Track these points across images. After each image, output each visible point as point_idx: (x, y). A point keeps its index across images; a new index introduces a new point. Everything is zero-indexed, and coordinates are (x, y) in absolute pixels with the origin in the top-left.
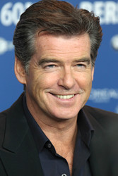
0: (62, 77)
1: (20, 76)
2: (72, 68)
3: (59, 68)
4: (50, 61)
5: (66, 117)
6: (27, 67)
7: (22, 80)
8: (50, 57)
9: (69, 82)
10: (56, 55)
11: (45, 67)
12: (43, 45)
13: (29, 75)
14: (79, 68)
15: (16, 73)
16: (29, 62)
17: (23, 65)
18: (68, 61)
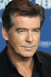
1: (5, 36)
4: (22, 29)
10: (25, 26)
11: (19, 32)
12: (18, 21)
14: (35, 32)
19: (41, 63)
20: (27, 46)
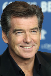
0: (25, 37)
2: (30, 33)
3: (23, 33)
4: (19, 30)
5: (28, 58)
6: (8, 34)
7: (6, 42)
8: (18, 28)
9: (29, 40)
11: (16, 33)
13: (9, 39)
15: (3, 38)
16: (9, 32)
17: (6, 34)
19: (40, 65)
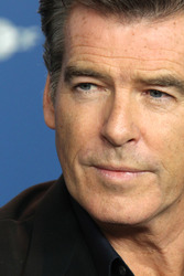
18: (123, 78)
20: (104, 162)
